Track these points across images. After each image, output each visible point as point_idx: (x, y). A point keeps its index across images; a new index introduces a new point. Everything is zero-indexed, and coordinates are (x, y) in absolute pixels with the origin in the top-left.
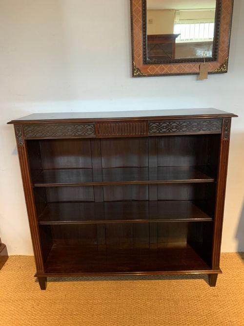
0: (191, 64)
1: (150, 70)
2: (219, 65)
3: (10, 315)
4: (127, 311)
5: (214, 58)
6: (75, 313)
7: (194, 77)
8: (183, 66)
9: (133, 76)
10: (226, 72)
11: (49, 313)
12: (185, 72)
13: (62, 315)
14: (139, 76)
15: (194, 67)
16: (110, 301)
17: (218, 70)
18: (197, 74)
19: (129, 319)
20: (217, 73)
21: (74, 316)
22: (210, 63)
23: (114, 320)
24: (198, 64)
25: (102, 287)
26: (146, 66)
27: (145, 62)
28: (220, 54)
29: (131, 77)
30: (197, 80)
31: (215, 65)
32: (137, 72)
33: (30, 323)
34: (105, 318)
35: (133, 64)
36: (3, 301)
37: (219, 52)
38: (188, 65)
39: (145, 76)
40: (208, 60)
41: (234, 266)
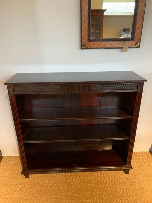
0: (118, 42)
1: (92, 45)
2: (135, 43)
3: (7, 195)
4: (77, 190)
5: (132, 39)
6: (46, 192)
7: (119, 50)
8: (113, 43)
9: (81, 49)
10: (139, 47)
11: (31, 192)
12: (114, 47)
13: (38, 194)
14: (85, 49)
15: (119, 44)
16: (67, 184)
17: (134, 46)
18: (121, 48)
19: (78, 195)
20: (134, 48)
21: (46, 194)
22: (129, 42)
23: (70, 195)
24: (122, 42)
25: (62, 175)
26: (89, 43)
27: (89, 40)
28: (136, 36)
29: (80, 49)
30: (121, 51)
31: (132, 43)
32: (84, 46)
33: (20, 199)
34: (64, 194)
35: (81, 41)
36: (2, 186)
37: (136, 35)
38: (116, 42)
39: (89, 49)
40: (128, 40)
41: (138, 160)
